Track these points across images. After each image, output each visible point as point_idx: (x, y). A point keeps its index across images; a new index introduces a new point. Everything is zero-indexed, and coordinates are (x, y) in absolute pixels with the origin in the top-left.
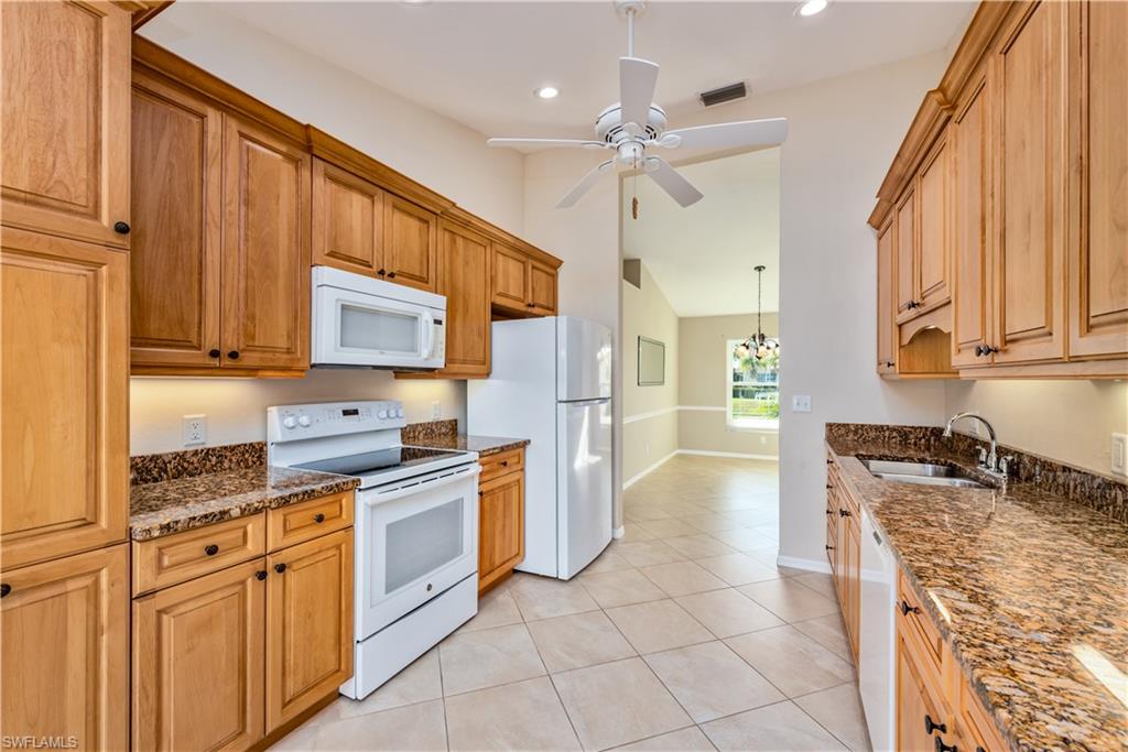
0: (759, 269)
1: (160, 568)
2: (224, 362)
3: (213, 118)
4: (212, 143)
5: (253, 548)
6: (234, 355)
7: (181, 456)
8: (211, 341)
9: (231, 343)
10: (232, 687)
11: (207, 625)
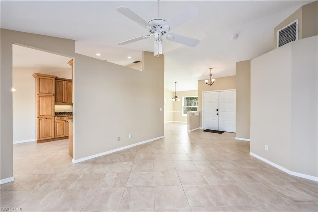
0: (175, 83)
1: (57, 119)
2: (65, 103)
3: (64, 82)
4: (64, 84)
5: (65, 119)
6: (66, 103)
7: (63, 113)
8: (64, 101)
9: (65, 102)
10: (63, 131)
11: (61, 125)
